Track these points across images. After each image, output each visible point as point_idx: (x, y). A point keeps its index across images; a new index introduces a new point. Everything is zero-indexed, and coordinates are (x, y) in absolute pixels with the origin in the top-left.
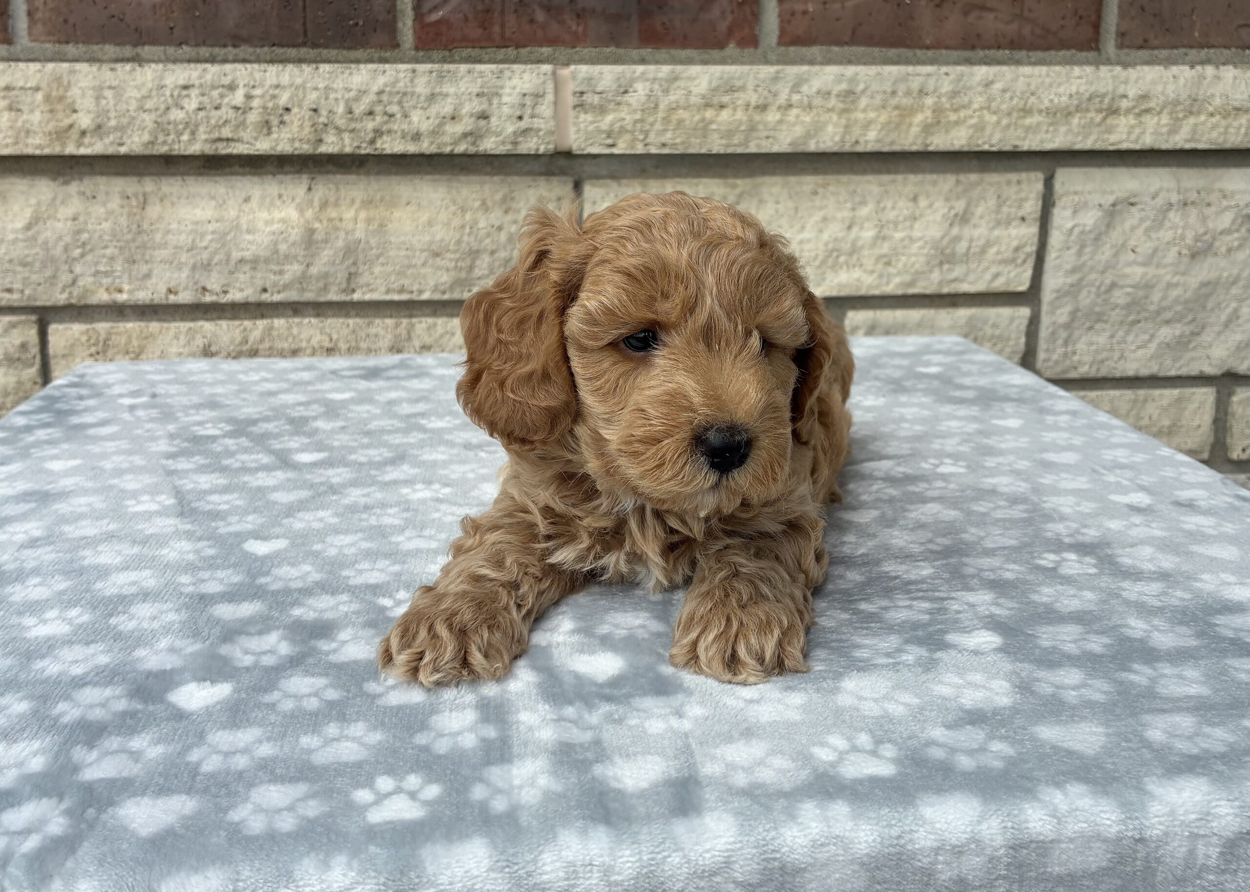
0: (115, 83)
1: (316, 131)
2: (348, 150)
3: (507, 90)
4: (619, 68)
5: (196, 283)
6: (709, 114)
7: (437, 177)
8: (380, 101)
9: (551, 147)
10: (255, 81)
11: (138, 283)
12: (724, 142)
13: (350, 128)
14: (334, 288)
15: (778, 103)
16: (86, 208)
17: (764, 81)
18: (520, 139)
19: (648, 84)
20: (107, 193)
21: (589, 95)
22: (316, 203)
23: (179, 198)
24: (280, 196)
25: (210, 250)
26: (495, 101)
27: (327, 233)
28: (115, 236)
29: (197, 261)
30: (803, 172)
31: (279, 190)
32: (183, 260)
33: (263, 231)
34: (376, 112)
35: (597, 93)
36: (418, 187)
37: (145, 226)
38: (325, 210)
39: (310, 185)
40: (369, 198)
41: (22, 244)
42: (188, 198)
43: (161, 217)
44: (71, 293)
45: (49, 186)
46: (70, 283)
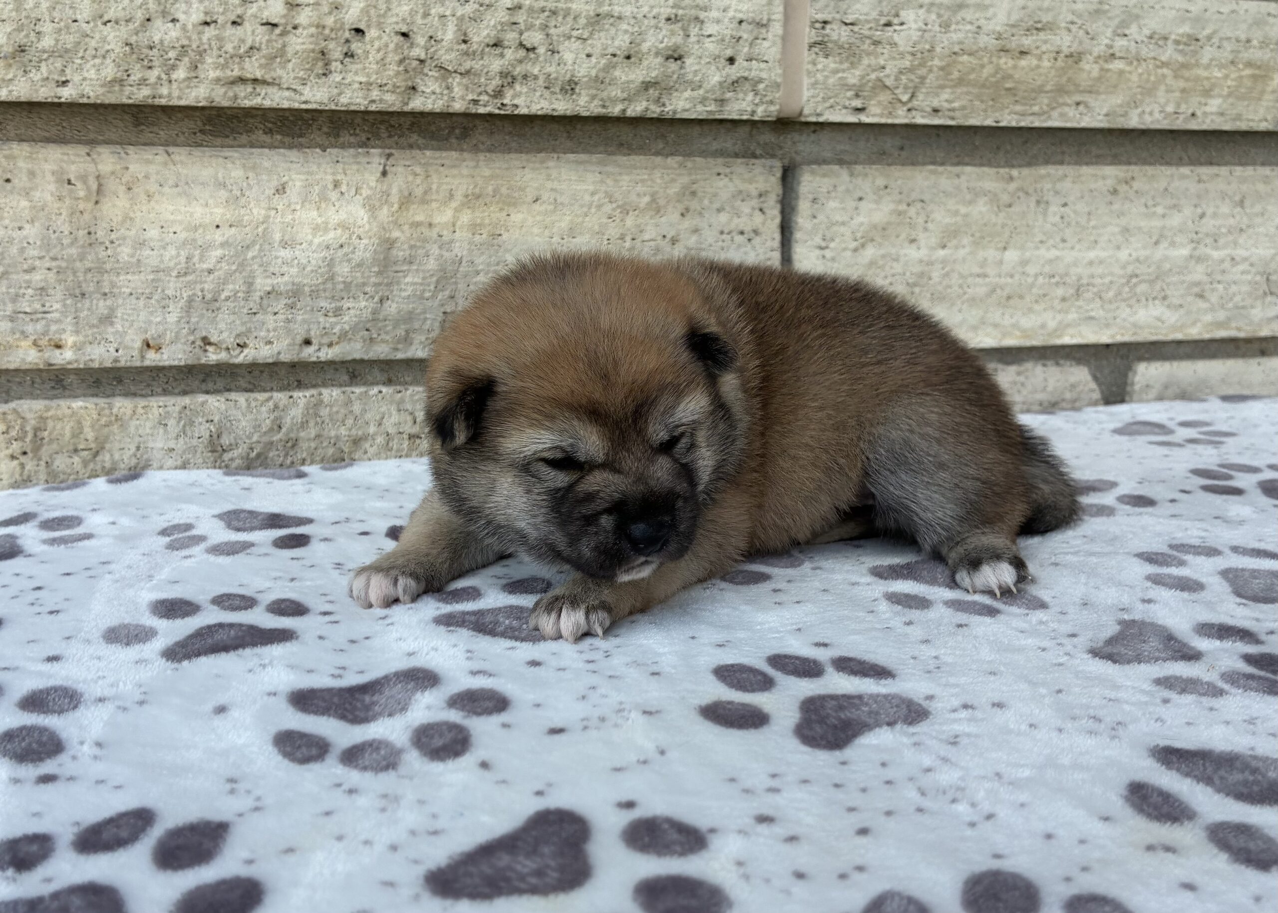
1: (406, 71)
2: (458, 106)
3: (714, 14)
5: (193, 332)
6: (1005, 64)
7: (583, 157)
8: (515, 23)
9: (773, 108)
11: (90, 332)
12: (1018, 108)
13: (463, 68)
14: (419, 338)
15: (1096, 51)
17: (1080, 16)
18: (729, 95)
19: (921, 12)
20: (32, 174)
21: (834, 26)
22: (395, 198)
23: (161, 185)
24: (336, 184)
25: (219, 274)
26: (694, 31)
27: (412, 247)
28: (48, 251)
29: (194, 295)
30: (1099, 160)
31: (333, 174)
32: (169, 292)
33: (311, 243)
34: (506, 43)
35: (846, 24)
36: (554, 173)
37: (100, 233)
38: (408, 210)
39: (385, 166)
40: (477, 191)
42: (176, 185)
43: (128, 218)
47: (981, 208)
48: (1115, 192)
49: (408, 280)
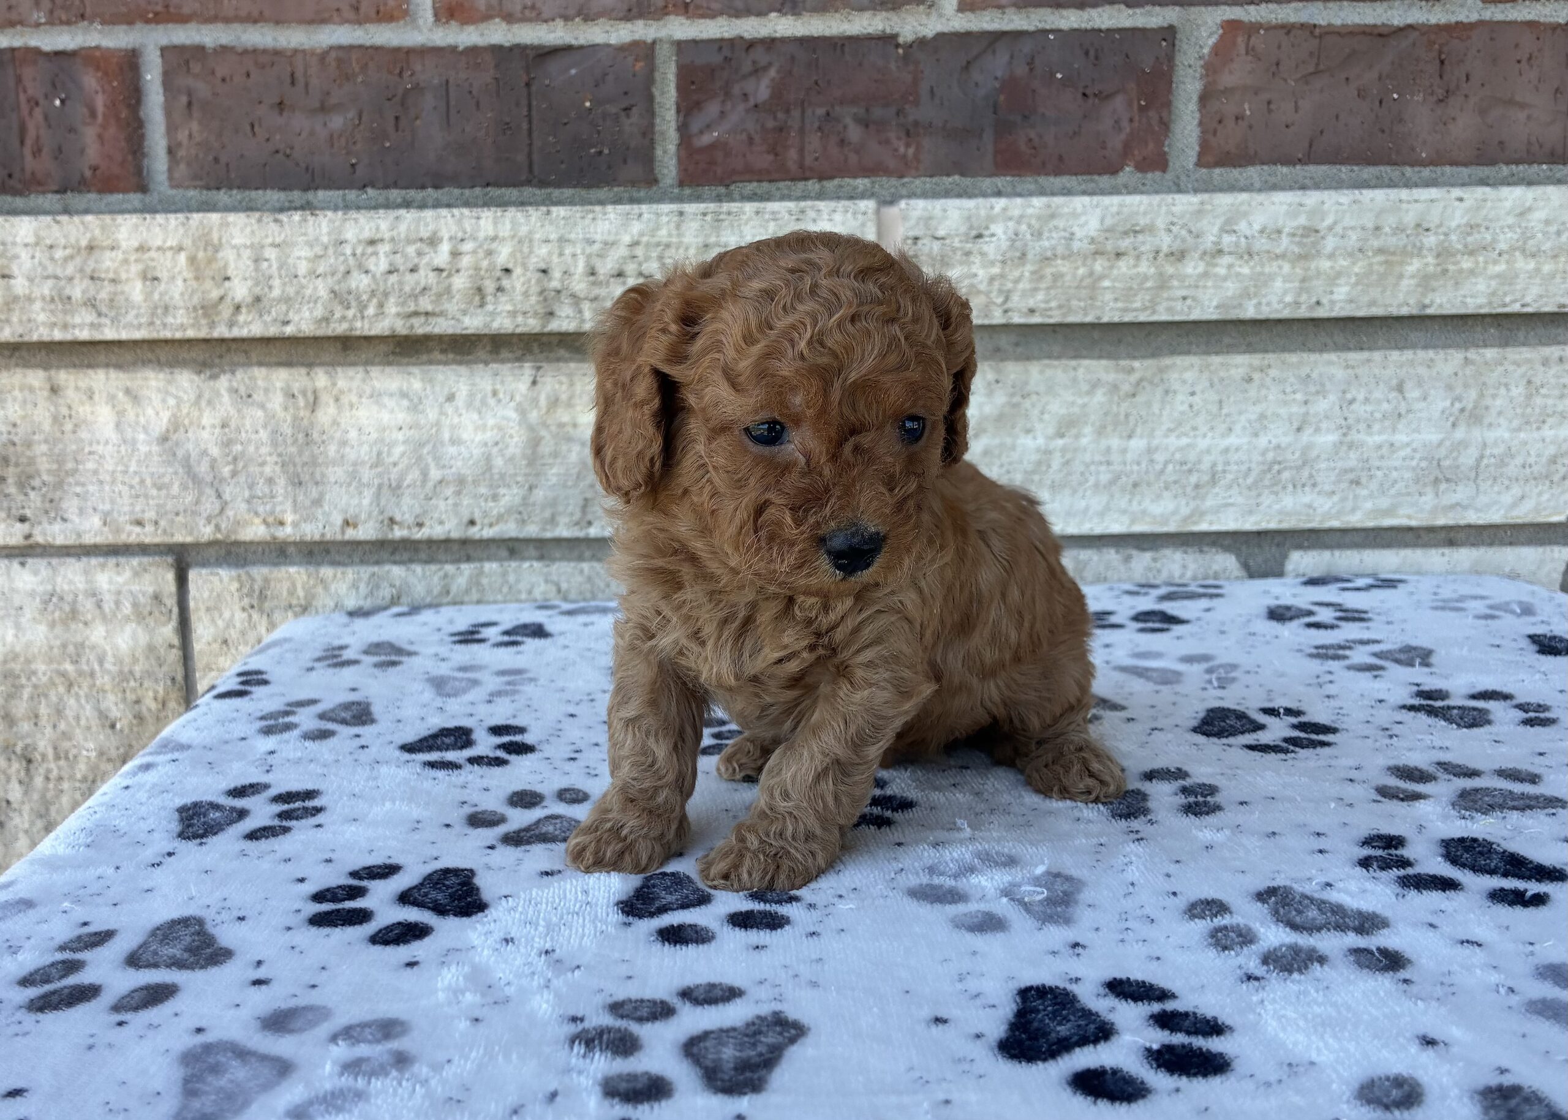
0: (278, 240)
1: (545, 300)
2: (588, 326)
4: (969, 204)
5: (382, 512)
6: (1099, 266)
8: (633, 257)
10: (465, 233)
11: (305, 513)
12: (1120, 305)
13: (592, 296)
15: (1202, 248)
16: (239, 411)
17: (1180, 218)
19: (1011, 224)
21: (925, 242)
22: (543, 403)
23: (361, 397)
24: (495, 393)
25: (400, 466)
27: (555, 444)
28: (276, 449)
29: (383, 483)
30: (1231, 349)
31: (493, 384)
32: (365, 480)
33: (473, 441)
34: (628, 273)
35: (937, 239)
37: (315, 435)
38: (555, 412)
39: (535, 377)
41: (156, 458)
42: (371, 396)
43: (335, 423)
44: (218, 528)
45: (192, 381)
46: (217, 511)
47: (1100, 397)
48: (1250, 380)
49: (554, 471)
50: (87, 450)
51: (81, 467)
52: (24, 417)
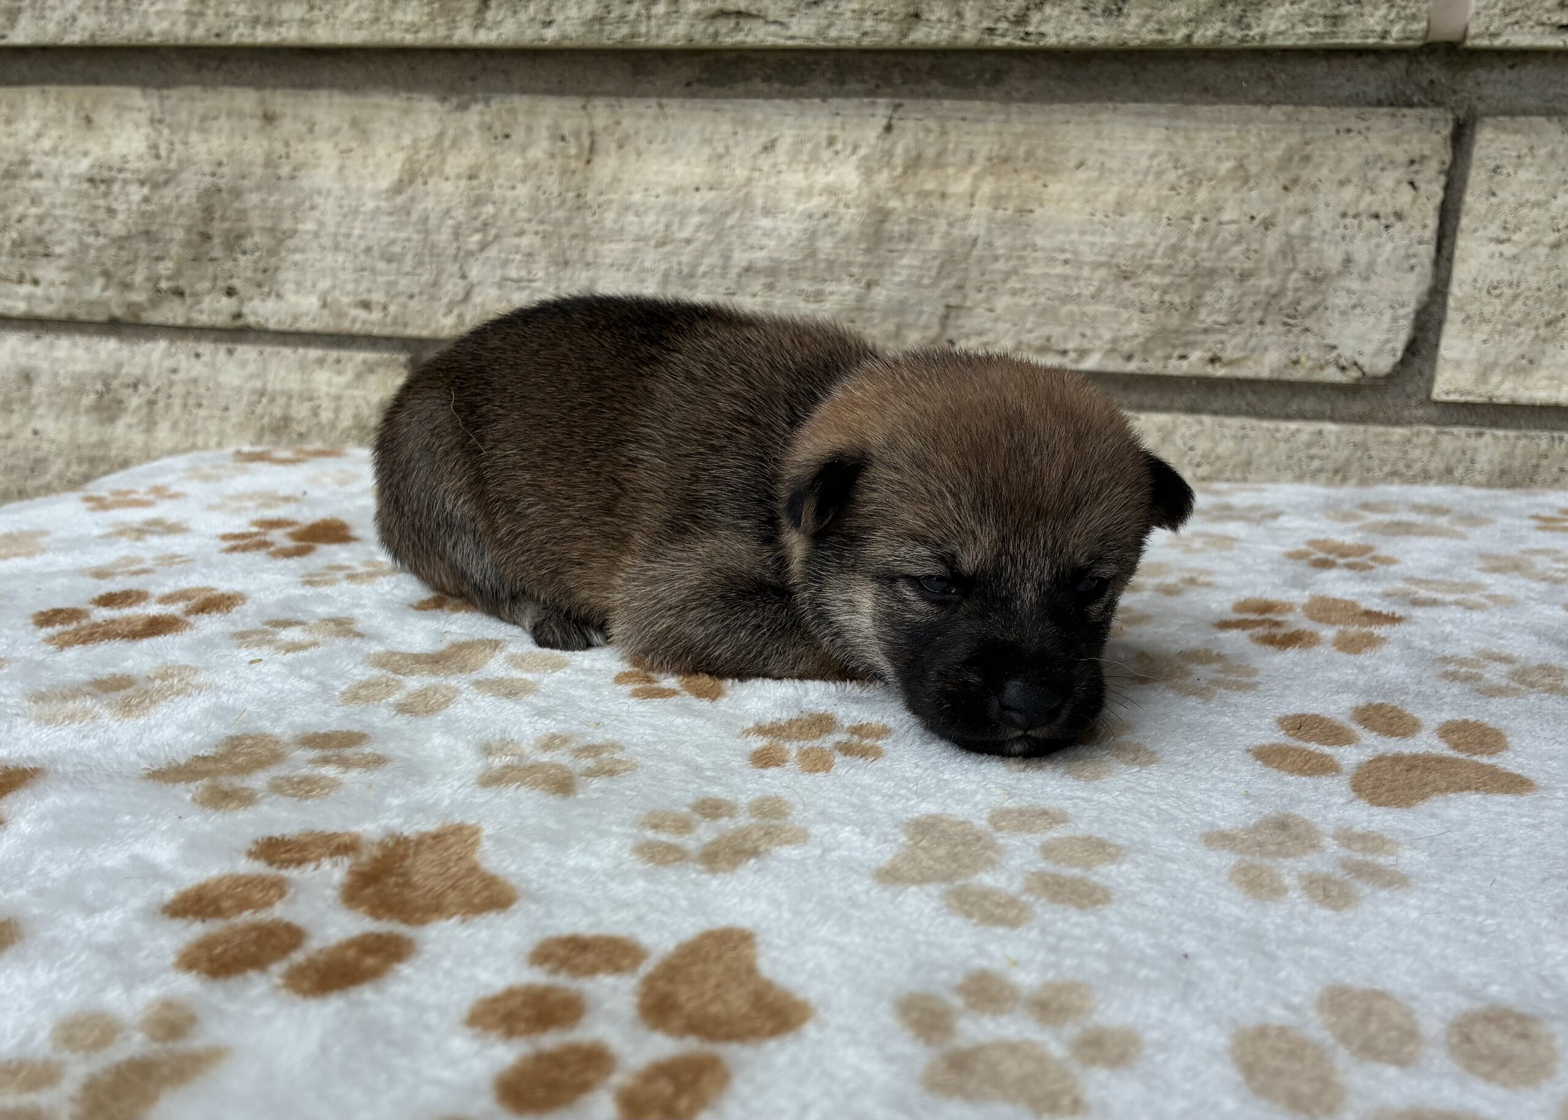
9: (1417, 29)
14: (914, 334)
16: (492, 156)
20: (529, 129)
22: (898, 160)
23: (650, 142)
24: (831, 141)
25: (696, 245)
27: (912, 221)
28: (536, 213)
29: (671, 268)
31: (830, 129)
32: (648, 264)
33: (793, 211)
36: (1106, 129)
37: (590, 196)
38: (915, 174)
39: (891, 118)
40: (1003, 152)
41: (385, 219)
42: (664, 142)
43: (616, 180)
44: (460, 316)
45: (433, 112)
46: (460, 296)
49: (905, 261)
50: (307, 204)
51: (300, 227)
52: (230, 155)
